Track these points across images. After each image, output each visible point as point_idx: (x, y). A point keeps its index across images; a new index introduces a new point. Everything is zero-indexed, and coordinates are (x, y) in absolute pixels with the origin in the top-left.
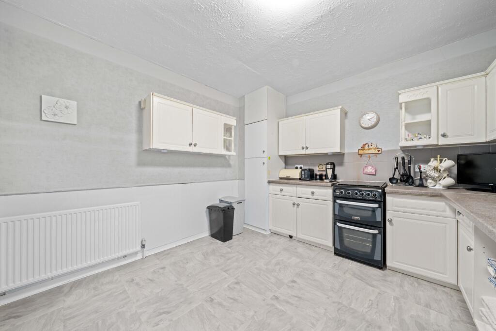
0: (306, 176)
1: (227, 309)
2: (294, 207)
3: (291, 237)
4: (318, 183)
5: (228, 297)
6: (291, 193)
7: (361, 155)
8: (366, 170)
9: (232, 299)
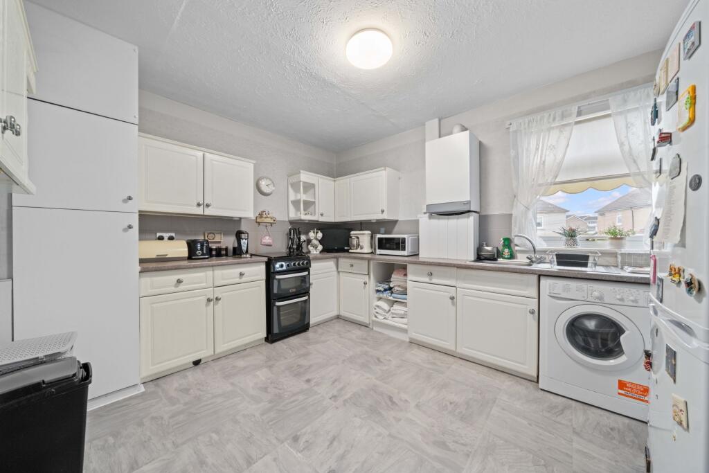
0: (205, 252)
1: (352, 447)
2: (207, 305)
3: (197, 363)
4: (214, 261)
5: (328, 448)
6: (202, 283)
7: (259, 223)
8: (264, 241)
9: (331, 443)
